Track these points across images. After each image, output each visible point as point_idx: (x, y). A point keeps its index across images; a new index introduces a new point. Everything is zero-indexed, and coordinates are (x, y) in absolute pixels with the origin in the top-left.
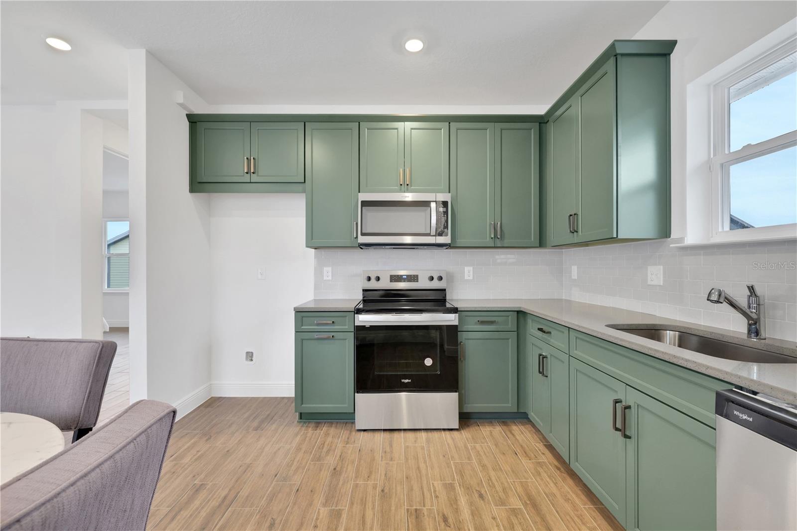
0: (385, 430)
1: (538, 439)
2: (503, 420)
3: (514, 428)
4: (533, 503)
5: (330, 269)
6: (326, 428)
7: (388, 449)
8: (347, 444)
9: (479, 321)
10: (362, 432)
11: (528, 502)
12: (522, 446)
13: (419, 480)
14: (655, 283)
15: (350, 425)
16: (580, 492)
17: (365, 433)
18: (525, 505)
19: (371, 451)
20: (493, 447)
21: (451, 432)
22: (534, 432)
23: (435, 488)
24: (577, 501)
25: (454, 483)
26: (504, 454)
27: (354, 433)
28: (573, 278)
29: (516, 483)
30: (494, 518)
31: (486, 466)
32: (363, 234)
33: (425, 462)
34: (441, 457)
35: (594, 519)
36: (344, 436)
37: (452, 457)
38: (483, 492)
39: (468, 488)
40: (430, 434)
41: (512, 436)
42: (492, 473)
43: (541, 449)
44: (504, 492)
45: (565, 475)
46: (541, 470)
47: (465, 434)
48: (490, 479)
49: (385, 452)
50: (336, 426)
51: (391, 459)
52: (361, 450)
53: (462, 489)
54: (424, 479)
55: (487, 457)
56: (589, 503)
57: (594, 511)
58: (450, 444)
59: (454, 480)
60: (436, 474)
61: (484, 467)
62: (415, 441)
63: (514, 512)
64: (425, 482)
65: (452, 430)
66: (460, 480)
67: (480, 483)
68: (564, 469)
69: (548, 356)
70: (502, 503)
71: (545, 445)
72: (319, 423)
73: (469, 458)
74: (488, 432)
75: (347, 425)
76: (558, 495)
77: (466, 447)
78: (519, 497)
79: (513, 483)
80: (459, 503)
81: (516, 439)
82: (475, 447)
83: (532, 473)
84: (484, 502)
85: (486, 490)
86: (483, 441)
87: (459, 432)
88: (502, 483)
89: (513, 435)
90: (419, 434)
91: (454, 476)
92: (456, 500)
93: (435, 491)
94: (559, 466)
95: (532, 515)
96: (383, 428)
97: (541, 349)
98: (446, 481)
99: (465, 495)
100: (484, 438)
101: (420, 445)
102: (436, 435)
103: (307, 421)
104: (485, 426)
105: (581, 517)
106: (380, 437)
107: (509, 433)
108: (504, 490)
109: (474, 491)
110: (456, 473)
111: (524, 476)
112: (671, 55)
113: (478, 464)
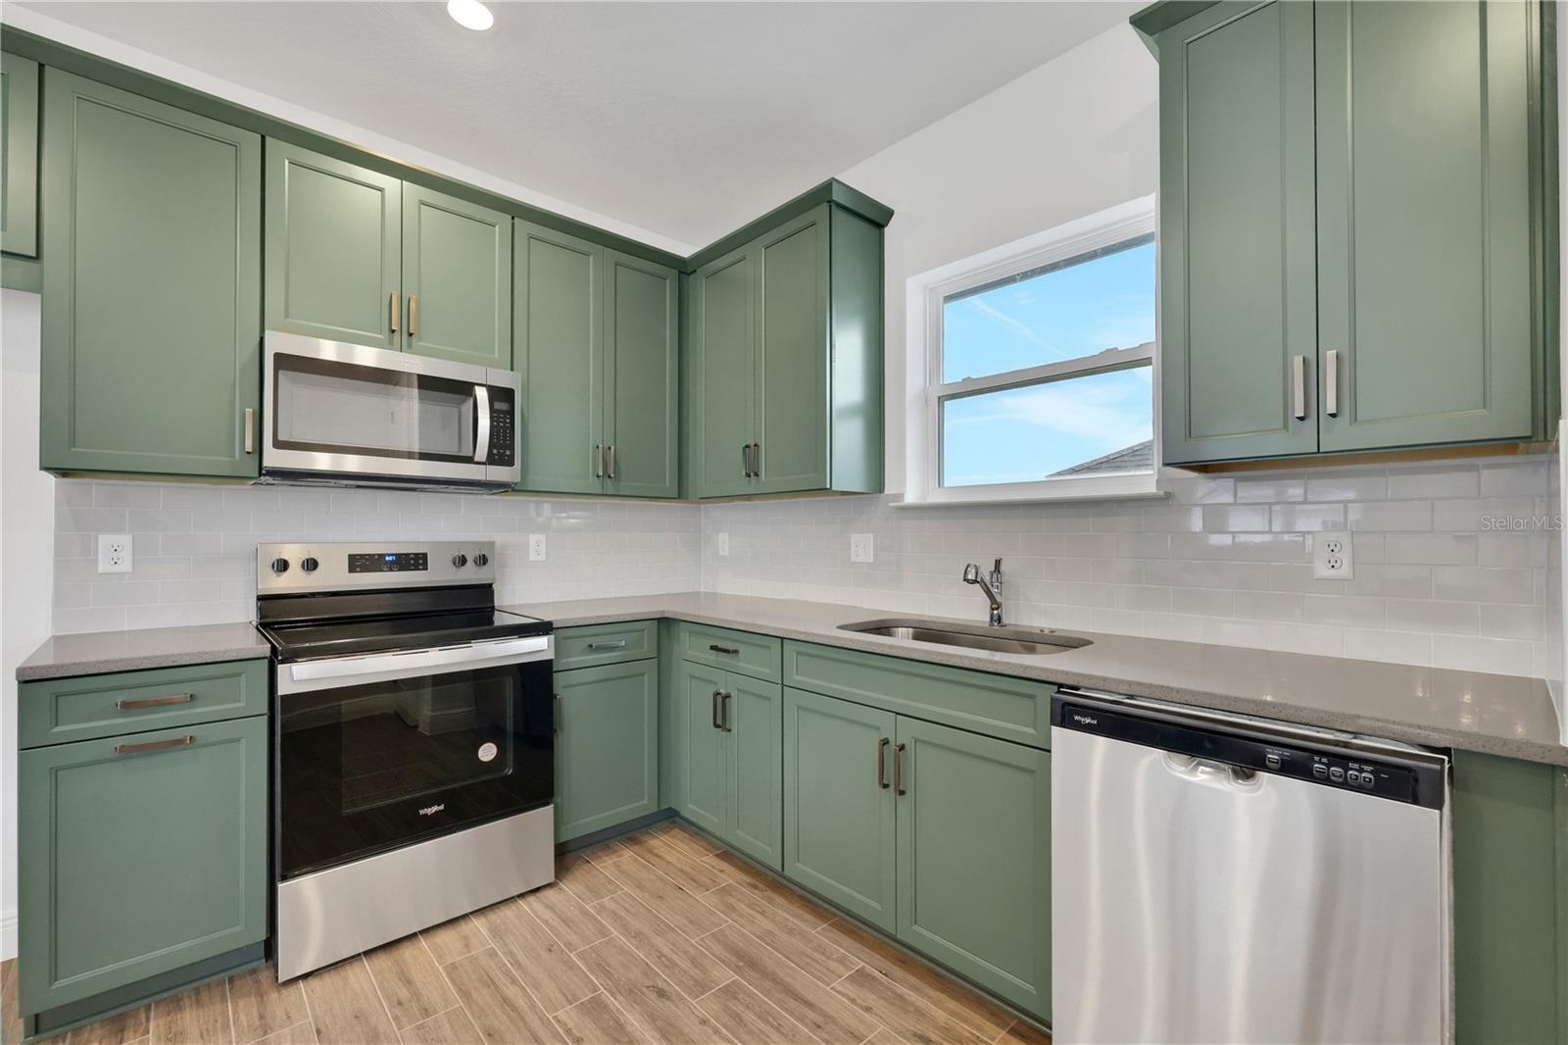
0: (368, 953)
1: (702, 849)
2: (629, 835)
3: (653, 843)
4: (747, 961)
5: (125, 540)
6: (161, 1022)
7: (403, 993)
8: (266, 1033)
9: (591, 646)
10: (301, 984)
11: (741, 964)
12: (682, 871)
13: (521, 1024)
14: (862, 558)
15: (249, 980)
16: (800, 912)
17: (313, 982)
18: (738, 970)
19: (356, 1017)
20: (636, 894)
21: (538, 895)
22: (690, 840)
23: (566, 1025)
24: (804, 926)
25: (599, 995)
26: (660, 897)
27: (274, 996)
28: (721, 553)
29: (706, 941)
30: (704, 1022)
31: (640, 933)
32: (279, 444)
33: (514, 981)
34: (544, 954)
35: (836, 942)
36: (243, 1017)
37: (568, 945)
38: (661, 985)
39: (631, 991)
40: (494, 917)
41: (658, 860)
42: (659, 942)
43: (713, 864)
44: (696, 967)
45: (769, 893)
46: (732, 901)
47: (570, 890)
48: (661, 955)
49: (400, 1003)
50: (197, 1001)
51: (426, 1012)
52: (322, 1028)
53: (621, 998)
54: (531, 1017)
55: (634, 915)
56: (820, 922)
57: (832, 931)
58: (550, 921)
59: (595, 989)
60: (551, 995)
61: (638, 936)
62: (466, 946)
63: (729, 992)
64: (537, 1023)
65: (538, 890)
66: (608, 984)
67: (648, 972)
68: (764, 884)
69: (732, 694)
70: (700, 987)
71: (717, 856)
72: (122, 1017)
73: (604, 933)
74: (613, 869)
75: (238, 983)
76: (776, 930)
77: (586, 913)
78: (723, 962)
79: (700, 942)
80: (630, 1029)
81: (668, 862)
82: (603, 907)
83: (721, 912)
84: (673, 1001)
85: (665, 980)
86: (611, 888)
87: (556, 888)
88: (685, 953)
89: (656, 855)
90: (465, 928)
91: (591, 981)
92: (621, 1026)
93: (568, 1031)
94: (753, 882)
95: (757, 982)
96: (361, 951)
97: (715, 683)
98: (579, 999)
99: (634, 1008)
100: (611, 882)
101: (482, 949)
102: (508, 913)
103: (59, 1030)
104: (600, 858)
105: (820, 949)
106: (363, 976)
107: (650, 855)
108: (693, 961)
109: (645, 990)
110: (592, 973)
111: (713, 923)
112: (886, 229)
113: (624, 936)
